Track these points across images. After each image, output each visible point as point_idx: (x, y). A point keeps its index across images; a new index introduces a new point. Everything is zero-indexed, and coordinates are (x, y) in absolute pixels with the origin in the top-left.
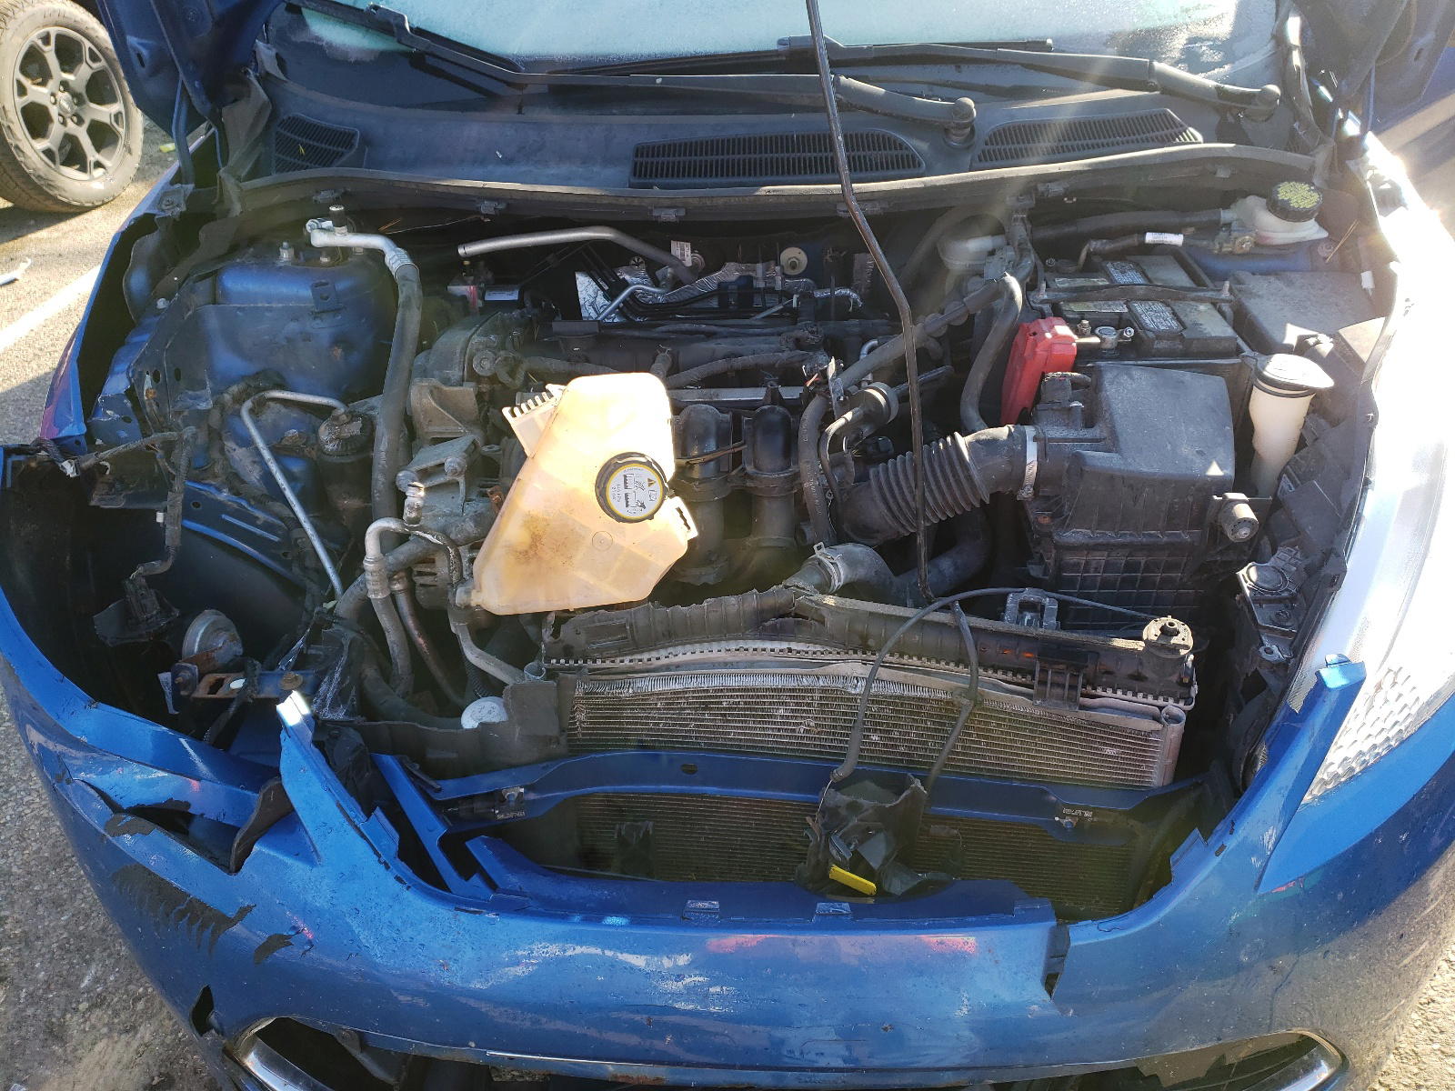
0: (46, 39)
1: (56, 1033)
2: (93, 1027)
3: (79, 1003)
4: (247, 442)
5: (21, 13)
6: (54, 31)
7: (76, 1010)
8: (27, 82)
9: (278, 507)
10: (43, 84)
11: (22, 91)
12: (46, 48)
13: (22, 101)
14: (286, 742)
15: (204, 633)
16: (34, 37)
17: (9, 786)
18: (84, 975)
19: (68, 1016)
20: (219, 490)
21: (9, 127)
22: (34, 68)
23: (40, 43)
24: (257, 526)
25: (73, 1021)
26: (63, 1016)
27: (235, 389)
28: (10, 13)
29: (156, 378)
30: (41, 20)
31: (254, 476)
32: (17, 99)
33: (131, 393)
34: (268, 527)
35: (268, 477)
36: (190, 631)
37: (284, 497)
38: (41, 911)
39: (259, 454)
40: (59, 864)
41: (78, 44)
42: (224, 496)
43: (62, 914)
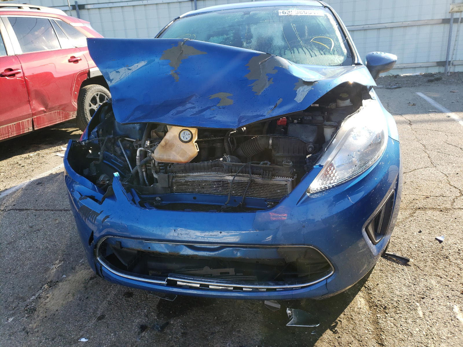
0: (97, 95)
1: (73, 268)
2: (81, 268)
3: (79, 264)
4: (119, 146)
5: (93, 89)
6: (99, 93)
7: (78, 265)
8: (92, 104)
9: (123, 158)
10: (95, 105)
11: (90, 106)
12: (97, 97)
13: (90, 108)
14: (114, 179)
15: (104, 177)
16: (95, 94)
17: (69, 231)
18: (81, 260)
19: (76, 266)
20: (111, 154)
21: (86, 113)
22: (94, 101)
23: (96, 95)
24: (118, 162)
25: (77, 267)
26: (75, 266)
27: (118, 137)
28: (90, 88)
29: (103, 130)
30: (97, 90)
31: (119, 152)
32: (89, 107)
33: (97, 131)
34: (120, 163)
35: (122, 153)
36: (101, 177)
37: (124, 156)
38: (73, 250)
39: (121, 148)
40: (78, 243)
41: (104, 97)
42: (112, 155)
43: (77, 251)
